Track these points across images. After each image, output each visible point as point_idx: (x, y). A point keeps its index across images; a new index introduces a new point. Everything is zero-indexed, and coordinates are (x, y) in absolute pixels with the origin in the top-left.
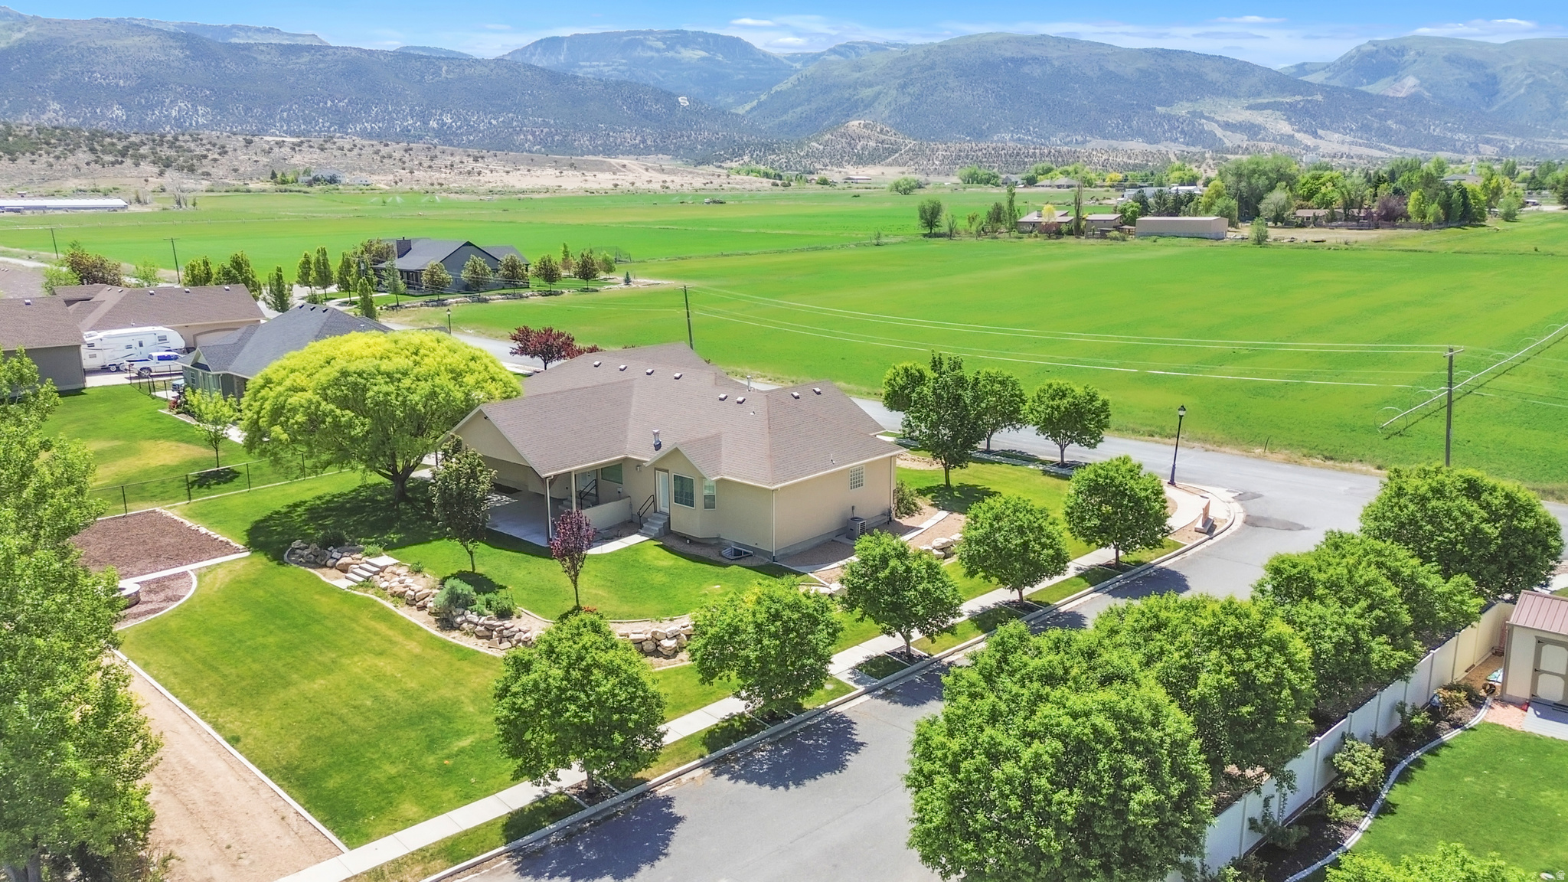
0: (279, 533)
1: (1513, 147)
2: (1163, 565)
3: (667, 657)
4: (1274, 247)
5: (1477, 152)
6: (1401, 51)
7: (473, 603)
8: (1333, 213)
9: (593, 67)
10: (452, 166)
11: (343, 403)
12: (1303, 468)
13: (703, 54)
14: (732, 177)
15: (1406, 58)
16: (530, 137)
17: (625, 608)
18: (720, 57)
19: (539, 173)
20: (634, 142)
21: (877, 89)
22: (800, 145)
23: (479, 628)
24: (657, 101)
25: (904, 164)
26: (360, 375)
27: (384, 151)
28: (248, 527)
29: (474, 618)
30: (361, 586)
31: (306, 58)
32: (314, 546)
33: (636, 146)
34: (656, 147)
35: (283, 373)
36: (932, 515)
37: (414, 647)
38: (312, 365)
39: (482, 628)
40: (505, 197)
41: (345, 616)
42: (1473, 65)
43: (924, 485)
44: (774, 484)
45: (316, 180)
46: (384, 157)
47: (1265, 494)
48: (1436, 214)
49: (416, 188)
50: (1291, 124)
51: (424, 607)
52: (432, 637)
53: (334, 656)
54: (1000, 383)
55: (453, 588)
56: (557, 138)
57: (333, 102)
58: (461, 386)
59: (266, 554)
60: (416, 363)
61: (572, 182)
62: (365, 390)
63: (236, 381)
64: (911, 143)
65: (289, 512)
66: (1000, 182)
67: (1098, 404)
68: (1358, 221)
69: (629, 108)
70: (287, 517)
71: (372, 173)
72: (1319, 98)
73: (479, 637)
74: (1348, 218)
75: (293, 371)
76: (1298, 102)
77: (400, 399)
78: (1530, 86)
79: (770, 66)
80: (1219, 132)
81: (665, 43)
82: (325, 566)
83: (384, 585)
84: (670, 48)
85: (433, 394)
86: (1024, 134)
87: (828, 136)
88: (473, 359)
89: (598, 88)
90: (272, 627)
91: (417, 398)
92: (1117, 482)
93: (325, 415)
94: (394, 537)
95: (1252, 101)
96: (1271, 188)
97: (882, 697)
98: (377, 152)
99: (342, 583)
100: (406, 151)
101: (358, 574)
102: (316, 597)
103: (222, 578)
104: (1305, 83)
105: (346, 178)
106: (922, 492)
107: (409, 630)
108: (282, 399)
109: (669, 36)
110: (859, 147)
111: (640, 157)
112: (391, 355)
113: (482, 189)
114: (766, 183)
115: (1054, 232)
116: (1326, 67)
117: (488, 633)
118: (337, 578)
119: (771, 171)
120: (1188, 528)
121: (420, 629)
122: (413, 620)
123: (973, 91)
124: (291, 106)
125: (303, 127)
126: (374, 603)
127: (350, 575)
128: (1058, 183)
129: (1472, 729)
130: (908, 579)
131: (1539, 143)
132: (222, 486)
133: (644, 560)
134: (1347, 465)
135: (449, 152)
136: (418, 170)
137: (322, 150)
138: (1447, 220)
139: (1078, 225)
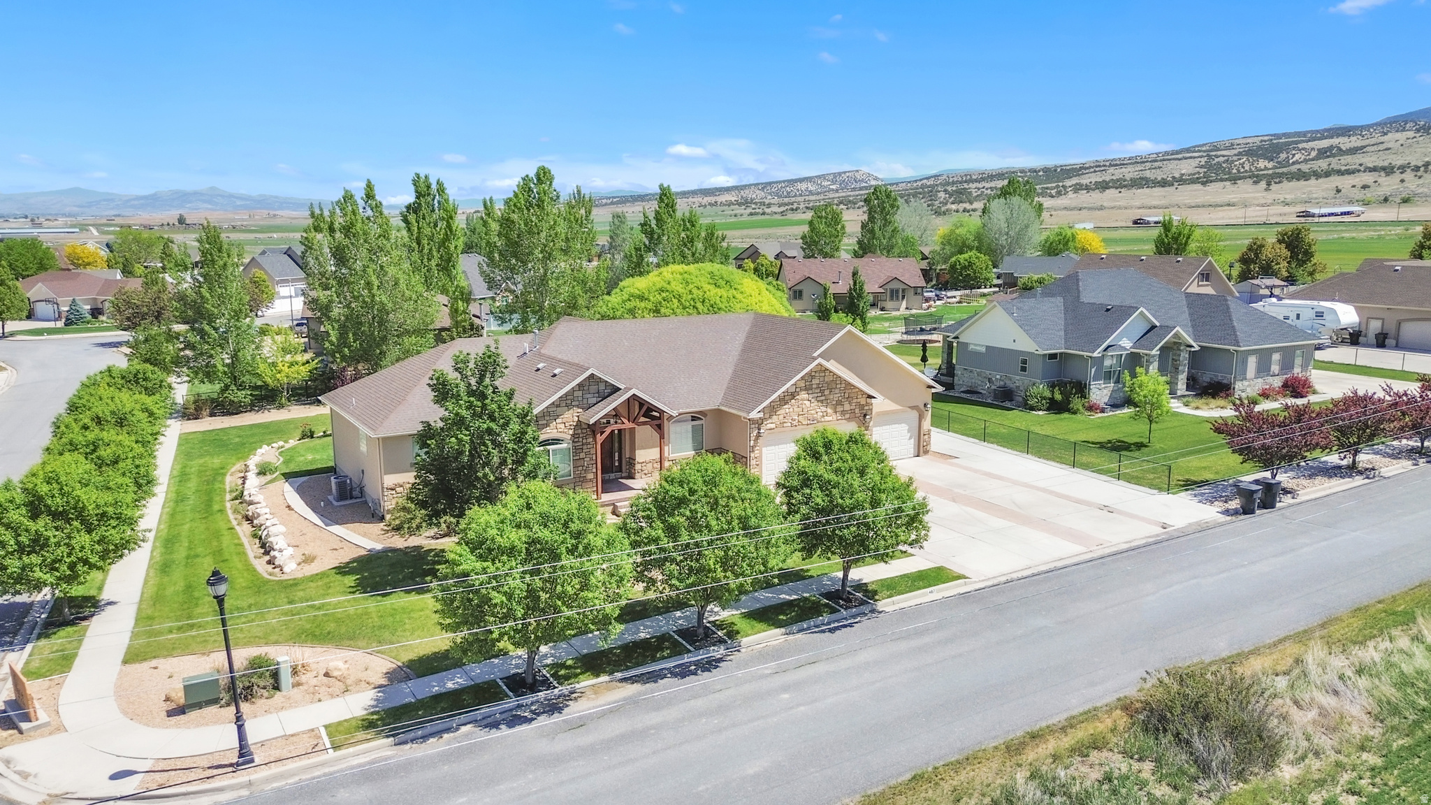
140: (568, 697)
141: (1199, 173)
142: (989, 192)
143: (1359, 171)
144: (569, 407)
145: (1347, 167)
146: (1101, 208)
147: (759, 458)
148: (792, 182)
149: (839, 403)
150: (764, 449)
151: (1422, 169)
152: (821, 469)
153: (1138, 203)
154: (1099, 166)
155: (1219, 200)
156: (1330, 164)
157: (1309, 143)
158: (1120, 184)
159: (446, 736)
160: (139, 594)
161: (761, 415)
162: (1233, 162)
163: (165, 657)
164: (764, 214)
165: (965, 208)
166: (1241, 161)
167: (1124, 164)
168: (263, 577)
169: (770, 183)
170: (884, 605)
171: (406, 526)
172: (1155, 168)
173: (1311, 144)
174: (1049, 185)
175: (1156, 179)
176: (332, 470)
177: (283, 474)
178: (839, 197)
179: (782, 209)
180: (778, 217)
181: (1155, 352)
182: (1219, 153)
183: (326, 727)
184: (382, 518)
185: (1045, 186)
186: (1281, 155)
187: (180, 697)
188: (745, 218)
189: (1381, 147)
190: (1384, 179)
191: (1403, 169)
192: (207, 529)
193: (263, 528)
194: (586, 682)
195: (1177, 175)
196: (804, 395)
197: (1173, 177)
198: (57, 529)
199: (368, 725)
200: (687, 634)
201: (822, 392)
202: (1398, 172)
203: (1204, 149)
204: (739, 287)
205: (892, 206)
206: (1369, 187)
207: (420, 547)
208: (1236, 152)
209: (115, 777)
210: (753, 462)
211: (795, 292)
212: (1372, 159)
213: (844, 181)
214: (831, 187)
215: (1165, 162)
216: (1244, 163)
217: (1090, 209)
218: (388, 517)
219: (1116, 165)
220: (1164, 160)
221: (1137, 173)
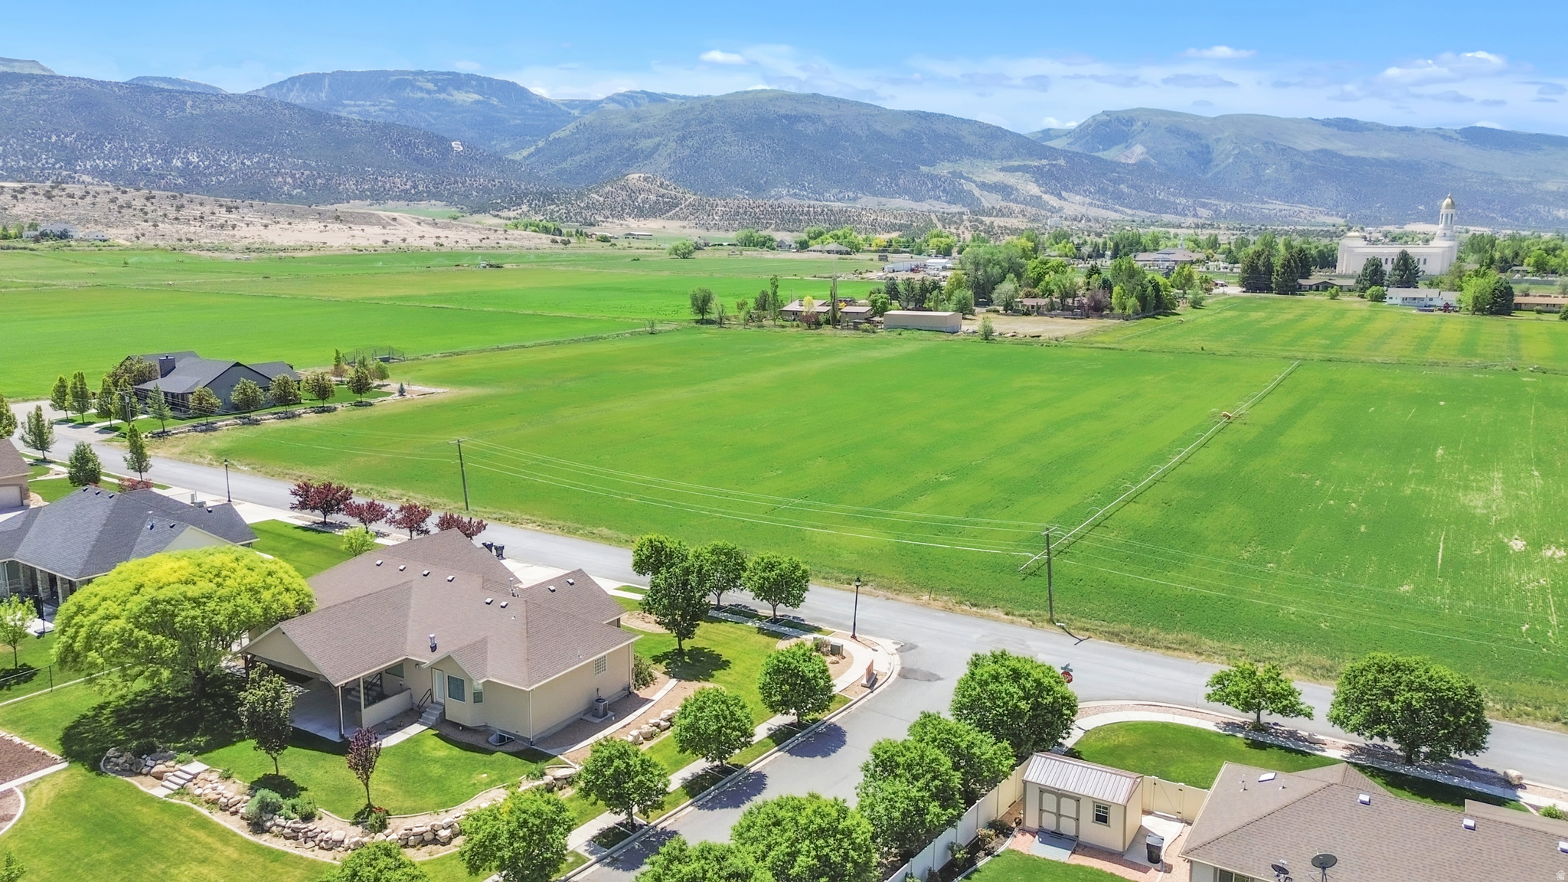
0: (92, 741)
1: (1224, 210)
2: (833, 720)
3: (443, 844)
4: (999, 342)
5: (1195, 215)
6: (1130, 122)
7: (280, 808)
8: (1052, 303)
9: (359, 106)
10: (202, 218)
11: (154, 629)
12: (953, 615)
13: (477, 97)
14: (510, 232)
15: (1134, 127)
16: (289, 180)
17: (409, 803)
18: (495, 101)
19: (301, 226)
20: (404, 187)
21: (657, 140)
22: (580, 196)
23: (286, 830)
24: (429, 145)
25: (685, 219)
26: (168, 602)
27: (122, 199)
28: (60, 734)
29: (281, 821)
30: (177, 793)
31: (25, 88)
32: (128, 755)
33: (406, 191)
34: (429, 192)
35: (95, 601)
36: (664, 684)
37: (231, 852)
38: (122, 593)
39: (289, 831)
40: (265, 255)
41: (166, 826)
42: (1190, 136)
43: (658, 652)
44: (530, 686)
45: (44, 235)
46: (121, 207)
47: (920, 645)
48: (1134, 306)
49: (161, 244)
50: (1039, 186)
51: (235, 813)
52: (247, 841)
53: (163, 867)
54: (725, 554)
55: (263, 798)
56: (319, 181)
57: (58, 136)
58: (259, 602)
59: (84, 765)
60: (219, 585)
61: (339, 238)
62: (174, 615)
63: (21, 568)
64: (691, 198)
65: (96, 715)
66: (775, 244)
67: (799, 573)
68: (1072, 311)
69: (398, 152)
70: (96, 721)
71: (109, 225)
72: (1062, 162)
73: (286, 838)
74: (1065, 308)
75: (104, 599)
76: (1044, 166)
77: (206, 620)
78: (1236, 156)
79: (550, 112)
80: (977, 192)
81: (436, 85)
82: (141, 774)
83: (198, 791)
84: (441, 90)
85: (236, 613)
86: (800, 190)
87: (609, 188)
88: (270, 574)
89: (364, 130)
90: (104, 842)
91: (221, 619)
92: (792, 666)
93: (137, 640)
94: (201, 740)
95: (1005, 164)
96: (1003, 279)
97: (609, 864)
98: (114, 201)
99: (159, 792)
100: (148, 199)
101: (173, 782)
102: (138, 808)
103: (47, 793)
104: (1050, 148)
105: (79, 232)
106: (657, 660)
107: (225, 836)
108: (96, 627)
109: (439, 77)
110: (639, 200)
111: (411, 203)
112: (195, 579)
113: (237, 245)
114: (545, 239)
115: (814, 322)
116: (1068, 133)
117: (294, 834)
118: (153, 786)
119: (550, 225)
120: (857, 684)
121: (235, 834)
122: (228, 826)
123: (750, 146)
124: (8, 140)
125: (22, 163)
126: (190, 811)
127: (164, 783)
128: (828, 248)
129: (998, 856)
130: (628, 773)
131: (1245, 208)
132: (23, 686)
133: (424, 751)
134: (985, 612)
135: (197, 201)
136: (163, 222)
137: (49, 198)
138: (1143, 310)
139: (834, 316)
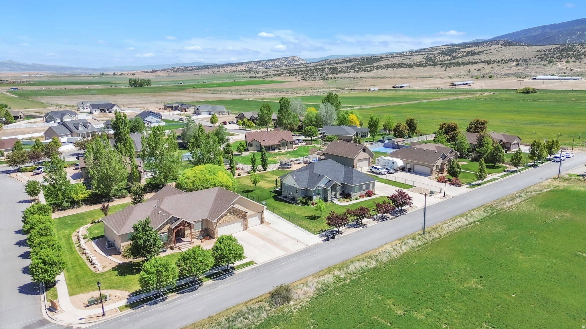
140: (166, 298)
141: (423, 61)
142: (345, 69)
143: (479, 62)
144: (167, 224)
145: (476, 61)
146: (385, 78)
147: (217, 231)
148: (269, 61)
149: (238, 215)
150: (218, 229)
151: (500, 62)
152: (220, 245)
153: (398, 76)
154: (388, 57)
155: (427, 75)
156: (469, 59)
157: (464, 49)
158: (393, 66)
159: (142, 307)
160: (64, 278)
161: (217, 221)
162: (436, 57)
163: (79, 294)
164: (256, 77)
165: (334, 77)
166: (439, 57)
167: (397, 57)
168: (94, 272)
169: (259, 61)
170: (236, 272)
171: (127, 256)
172: (408, 59)
173: (465, 50)
174: (368, 66)
175: (408, 64)
176: (103, 236)
177: (91, 238)
178: (287, 69)
179: (264, 75)
180: (261, 79)
181: (329, 188)
182: (432, 53)
183: (118, 307)
184: (121, 253)
185: (366, 66)
186: (454, 54)
187: (87, 303)
188: (249, 80)
189: (489, 52)
190: (487, 66)
191: (494, 61)
192: (74, 257)
193: (90, 257)
194: (170, 295)
195: (415, 62)
196: (228, 214)
197: (414, 63)
198: (50, 267)
199: (127, 306)
200: (191, 282)
201: (233, 213)
202: (492, 63)
203: (426, 50)
204: (217, 174)
205: (288, 105)
206: (480, 70)
207: (132, 262)
208: (437, 52)
209: (80, 319)
210: (215, 232)
211: (250, 144)
212: (485, 57)
213: (289, 61)
214: (284, 63)
215: (412, 56)
216: (440, 57)
217: (381, 78)
218: (122, 253)
219: (394, 57)
220: (411, 55)
221: (401, 61)
